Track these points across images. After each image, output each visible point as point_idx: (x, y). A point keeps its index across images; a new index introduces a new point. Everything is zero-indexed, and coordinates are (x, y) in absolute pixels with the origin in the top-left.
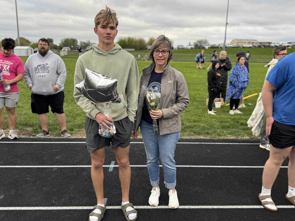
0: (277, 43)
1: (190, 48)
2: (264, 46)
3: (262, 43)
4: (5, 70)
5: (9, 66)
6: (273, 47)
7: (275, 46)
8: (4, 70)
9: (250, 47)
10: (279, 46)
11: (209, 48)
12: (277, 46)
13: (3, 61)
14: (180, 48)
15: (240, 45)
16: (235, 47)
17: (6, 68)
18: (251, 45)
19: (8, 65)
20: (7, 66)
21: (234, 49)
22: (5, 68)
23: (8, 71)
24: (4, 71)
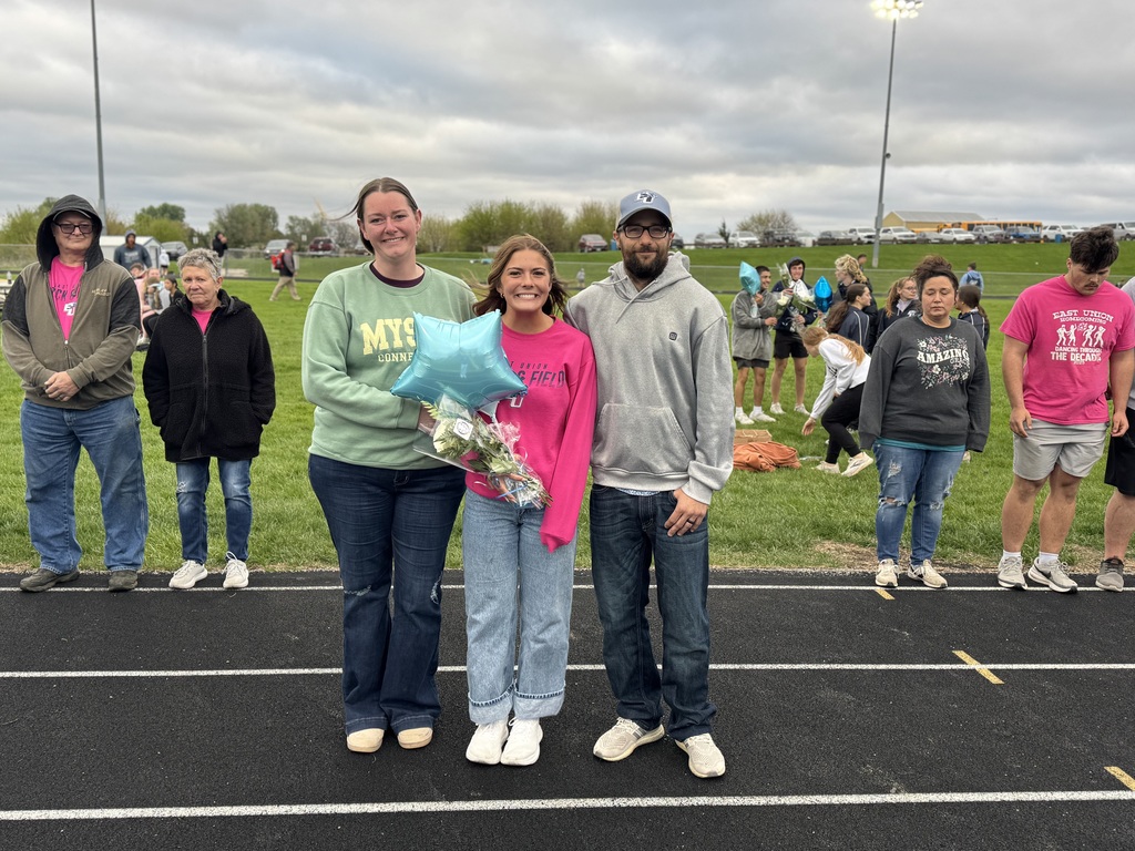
0: (1065, 228)
1: (745, 244)
2: (1018, 237)
3: (1009, 227)
4: (1090, 344)
5: (1102, 330)
6: (1052, 241)
7: (1057, 236)
8: (1087, 346)
9: (968, 242)
10: (1071, 236)
11: (814, 243)
12: (1067, 236)
13: (1080, 314)
14: (709, 245)
15: (931, 234)
16: (913, 242)
17: (1092, 336)
18: (970, 235)
19: (1098, 325)
20: (1097, 330)
21: (910, 248)
22: (1088, 336)
23: (1098, 346)
24: (1087, 350)
